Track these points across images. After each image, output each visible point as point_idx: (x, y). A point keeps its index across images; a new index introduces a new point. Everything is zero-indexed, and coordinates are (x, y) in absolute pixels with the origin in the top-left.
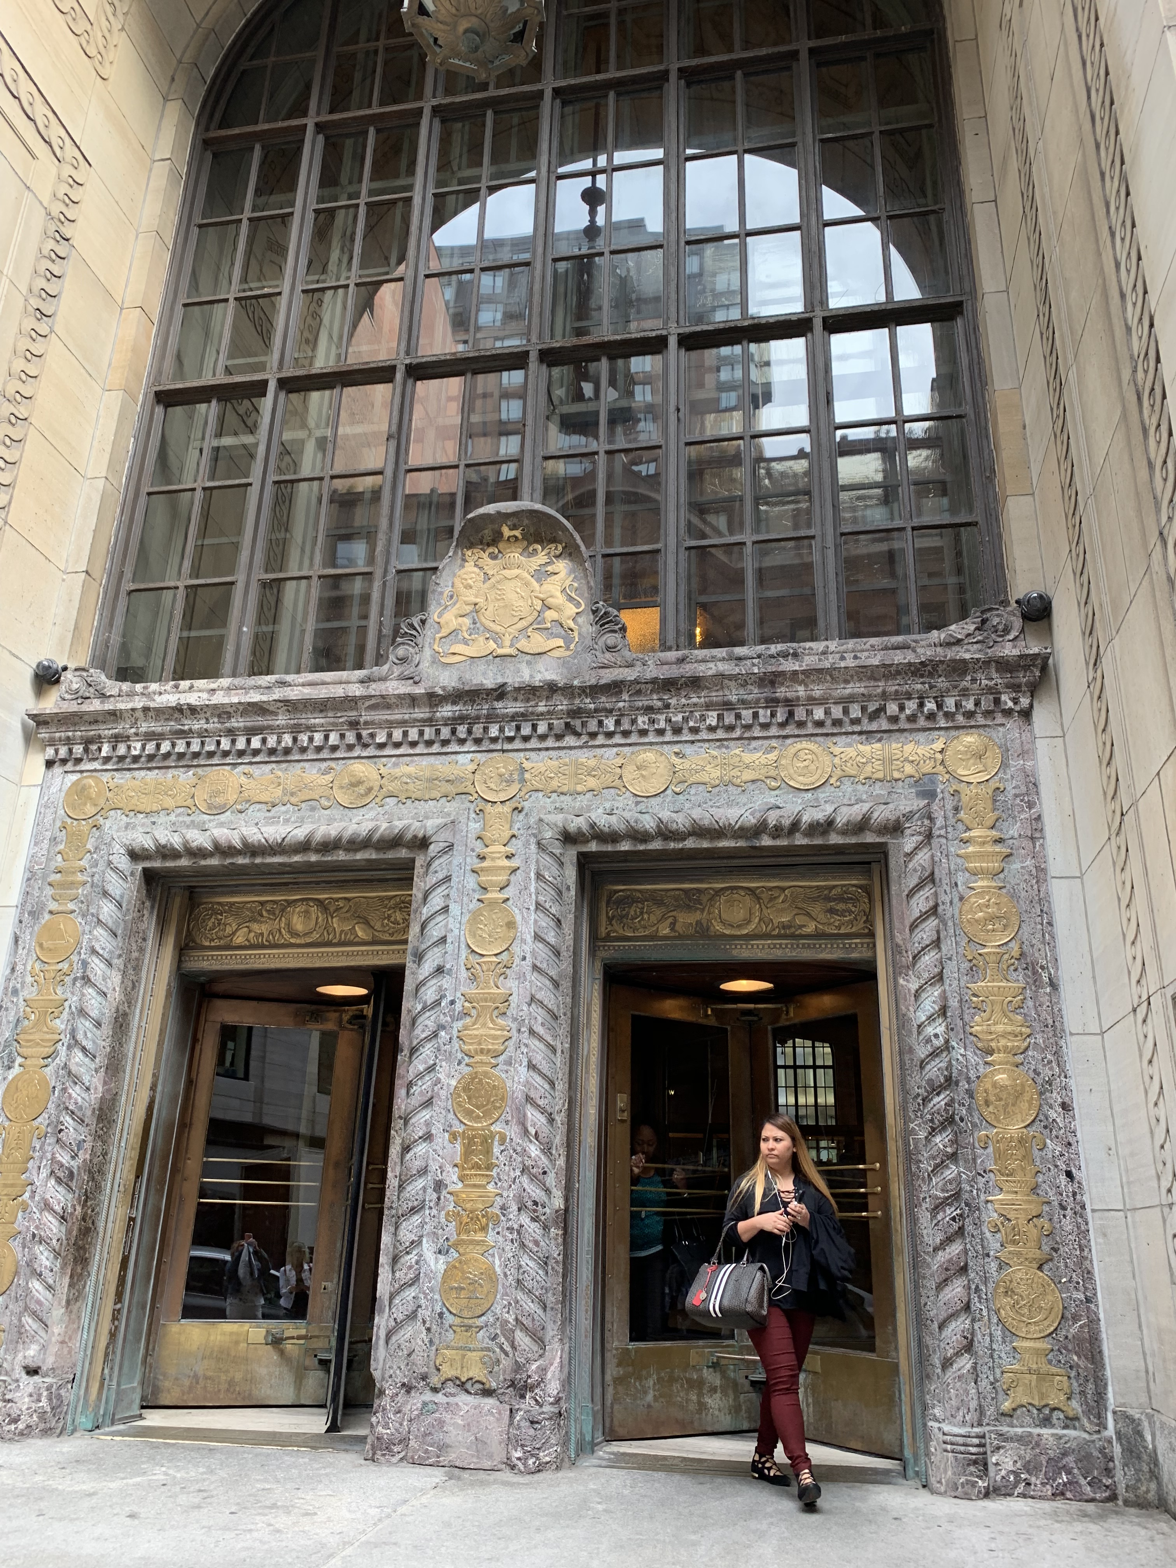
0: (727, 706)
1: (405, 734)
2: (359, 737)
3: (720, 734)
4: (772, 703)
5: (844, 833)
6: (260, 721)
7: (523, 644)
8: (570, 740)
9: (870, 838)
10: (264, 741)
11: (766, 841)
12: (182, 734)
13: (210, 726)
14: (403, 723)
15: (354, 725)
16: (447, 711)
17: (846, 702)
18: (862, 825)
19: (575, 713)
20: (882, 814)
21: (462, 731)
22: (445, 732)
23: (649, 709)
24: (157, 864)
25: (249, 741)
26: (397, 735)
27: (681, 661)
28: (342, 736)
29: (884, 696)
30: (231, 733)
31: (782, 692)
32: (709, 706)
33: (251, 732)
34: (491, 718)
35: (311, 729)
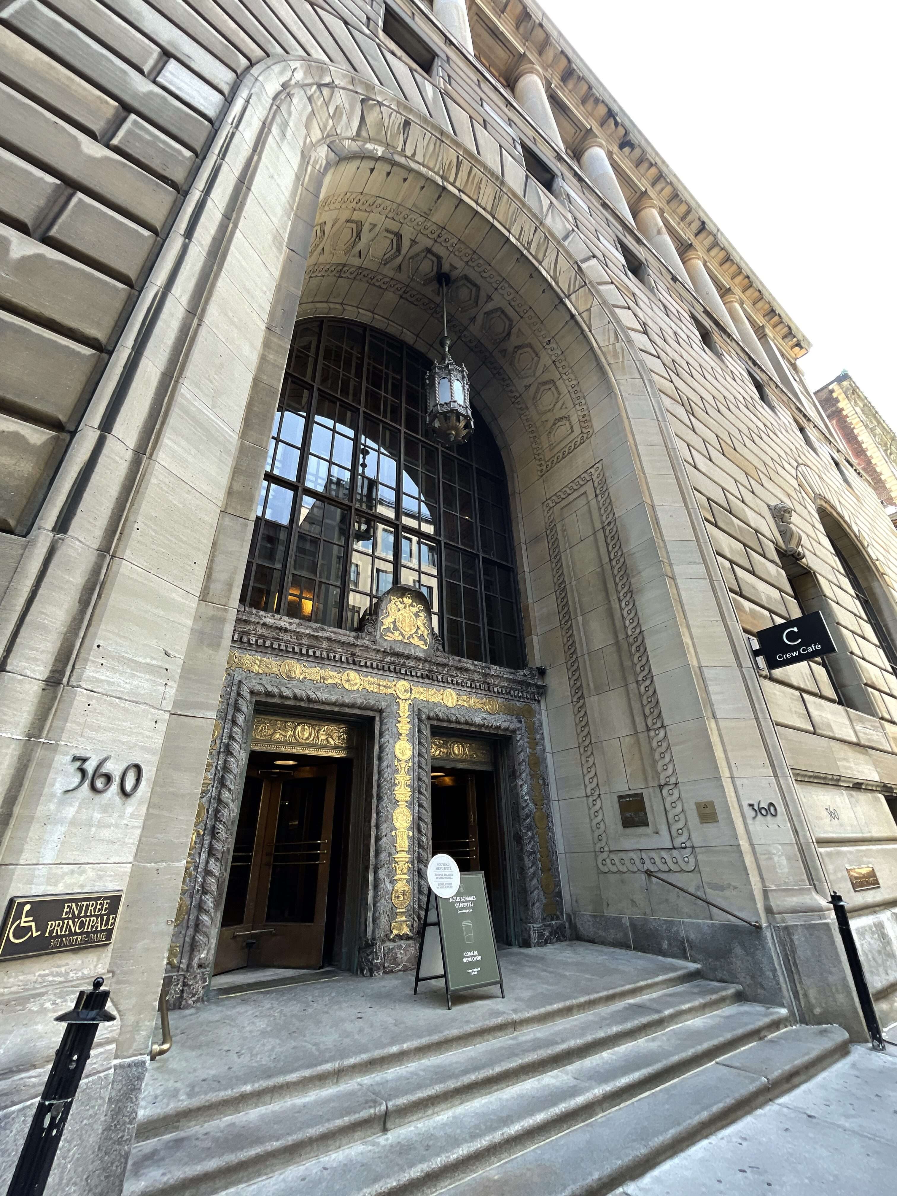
0: (473, 680)
1: (372, 664)
2: (354, 660)
3: (469, 690)
4: (485, 682)
5: (502, 730)
6: (315, 643)
7: (411, 640)
8: (426, 681)
9: (508, 733)
10: (314, 652)
11: (483, 730)
12: (277, 639)
13: (292, 640)
14: (371, 659)
15: (353, 655)
16: (388, 659)
17: (502, 687)
18: (507, 729)
19: (430, 671)
20: (512, 727)
21: (392, 667)
22: (386, 667)
23: (452, 676)
24: (263, 699)
25: (307, 651)
26: (369, 664)
27: (460, 661)
28: (347, 659)
29: (511, 688)
30: (300, 644)
31: (488, 680)
32: (468, 679)
33: (309, 647)
34: (404, 665)
35: (335, 652)
